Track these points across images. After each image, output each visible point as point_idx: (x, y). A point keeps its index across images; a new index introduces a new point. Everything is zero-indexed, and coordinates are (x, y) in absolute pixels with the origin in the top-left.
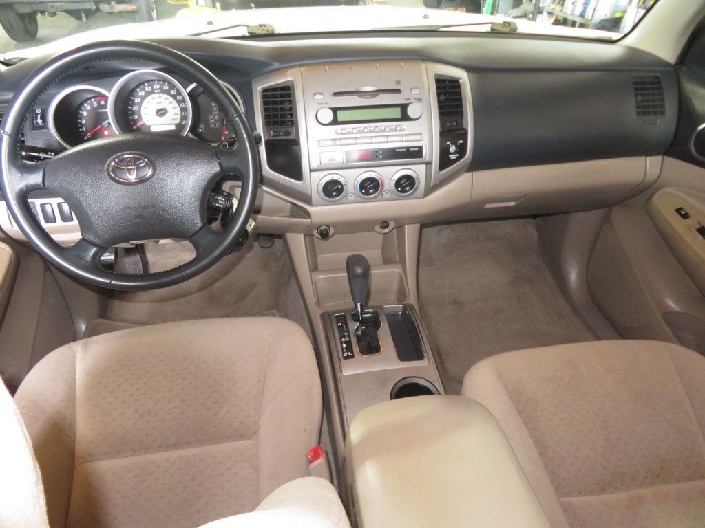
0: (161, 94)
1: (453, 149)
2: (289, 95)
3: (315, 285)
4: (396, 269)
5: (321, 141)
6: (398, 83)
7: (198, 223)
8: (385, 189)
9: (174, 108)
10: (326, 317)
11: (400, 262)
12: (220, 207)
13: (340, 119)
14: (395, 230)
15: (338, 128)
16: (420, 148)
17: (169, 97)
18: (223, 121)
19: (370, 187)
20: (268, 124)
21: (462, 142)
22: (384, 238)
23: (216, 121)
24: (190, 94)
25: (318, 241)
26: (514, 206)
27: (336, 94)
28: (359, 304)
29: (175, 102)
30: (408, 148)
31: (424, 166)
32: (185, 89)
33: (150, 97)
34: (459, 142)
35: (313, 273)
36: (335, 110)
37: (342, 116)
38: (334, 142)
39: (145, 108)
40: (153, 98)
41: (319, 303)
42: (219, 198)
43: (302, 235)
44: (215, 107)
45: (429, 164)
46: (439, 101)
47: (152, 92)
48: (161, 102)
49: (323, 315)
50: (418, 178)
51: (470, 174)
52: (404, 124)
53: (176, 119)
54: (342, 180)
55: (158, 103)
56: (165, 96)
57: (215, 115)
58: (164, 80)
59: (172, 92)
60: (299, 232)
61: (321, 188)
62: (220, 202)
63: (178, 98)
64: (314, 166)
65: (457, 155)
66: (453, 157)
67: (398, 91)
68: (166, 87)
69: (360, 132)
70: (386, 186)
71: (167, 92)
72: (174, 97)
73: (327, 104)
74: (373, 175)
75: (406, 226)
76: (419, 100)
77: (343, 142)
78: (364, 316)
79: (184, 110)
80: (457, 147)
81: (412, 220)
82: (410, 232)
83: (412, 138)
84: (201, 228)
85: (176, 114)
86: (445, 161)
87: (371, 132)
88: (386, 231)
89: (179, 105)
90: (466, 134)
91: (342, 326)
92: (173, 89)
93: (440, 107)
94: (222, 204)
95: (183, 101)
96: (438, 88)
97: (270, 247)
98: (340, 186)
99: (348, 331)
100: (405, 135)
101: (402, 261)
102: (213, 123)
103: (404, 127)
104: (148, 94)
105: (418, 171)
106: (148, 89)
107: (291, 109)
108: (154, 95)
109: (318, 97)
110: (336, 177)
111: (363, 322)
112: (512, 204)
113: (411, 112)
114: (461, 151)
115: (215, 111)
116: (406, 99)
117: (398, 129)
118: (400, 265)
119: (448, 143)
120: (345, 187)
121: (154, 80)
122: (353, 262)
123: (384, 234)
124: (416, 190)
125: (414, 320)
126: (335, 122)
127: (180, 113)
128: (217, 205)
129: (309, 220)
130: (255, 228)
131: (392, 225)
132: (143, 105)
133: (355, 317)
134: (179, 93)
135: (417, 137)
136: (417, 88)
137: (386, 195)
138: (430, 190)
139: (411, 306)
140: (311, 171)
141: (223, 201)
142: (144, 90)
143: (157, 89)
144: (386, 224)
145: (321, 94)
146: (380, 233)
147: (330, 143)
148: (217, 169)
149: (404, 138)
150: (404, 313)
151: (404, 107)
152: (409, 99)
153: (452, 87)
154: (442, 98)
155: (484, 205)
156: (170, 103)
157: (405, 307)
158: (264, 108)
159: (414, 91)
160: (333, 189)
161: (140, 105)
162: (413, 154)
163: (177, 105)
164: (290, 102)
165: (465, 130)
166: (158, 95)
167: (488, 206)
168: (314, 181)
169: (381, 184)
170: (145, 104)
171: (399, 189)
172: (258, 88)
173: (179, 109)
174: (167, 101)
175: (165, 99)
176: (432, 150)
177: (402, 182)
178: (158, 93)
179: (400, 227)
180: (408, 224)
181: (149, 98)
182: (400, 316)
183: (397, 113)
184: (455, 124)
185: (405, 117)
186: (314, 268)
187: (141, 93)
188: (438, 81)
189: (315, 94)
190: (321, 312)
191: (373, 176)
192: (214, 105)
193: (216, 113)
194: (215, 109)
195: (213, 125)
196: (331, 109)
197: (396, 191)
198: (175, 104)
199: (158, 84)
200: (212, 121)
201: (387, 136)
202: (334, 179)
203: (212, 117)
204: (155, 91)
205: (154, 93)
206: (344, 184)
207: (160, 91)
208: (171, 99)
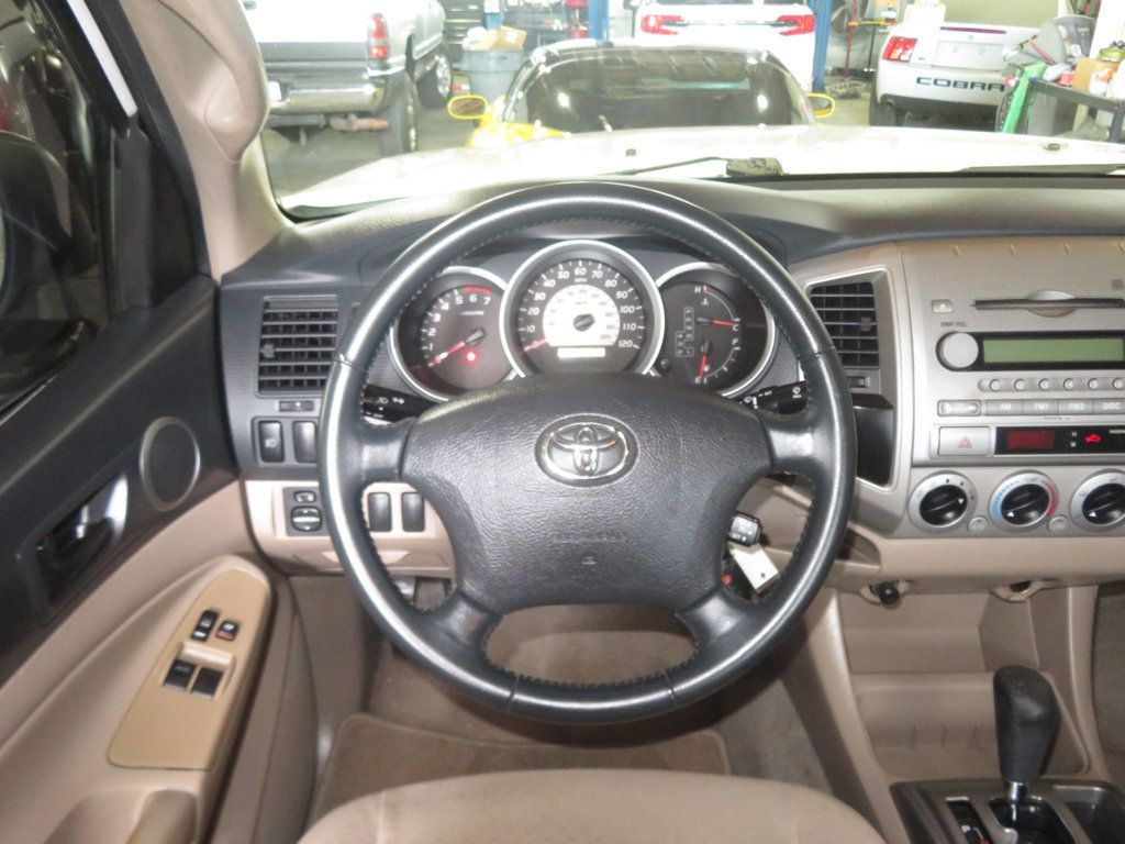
0: (587, 287)
2: (870, 302)
5: (945, 404)
6: (1117, 284)
8: (1058, 511)
9: (608, 315)
13: (988, 358)
15: (986, 376)
17: (601, 292)
18: (701, 346)
19: (1026, 504)
23: (688, 344)
27: (981, 304)
28: (1015, 785)
29: (611, 303)
32: (655, 280)
33: (565, 291)
36: (980, 338)
37: (995, 351)
38: (973, 407)
39: (553, 311)
40: (570, 294)
44: (689, 315)
47: (570, 281)
48: (585, 302)
53: (608, 337)
54: (965, 488)
55: (579, 303)
56: (594, 290)
57: (689, 332)
59: (609, 283)
61: (917, 501)
63: (619, 295)
64: (922, 455)
67: (1119, 303)
68: (598, 274)
69: (1031, 388)
70: (1061, 506)
71: (599, 284)
72: (611, 292)
73: (962, 324)
74: (1039, 481)
75: (1071, 591)
77: (992, 408)
79: (627, 319)
81: (1082, 580)
82: (1077, 603)
85: (610, 327)
87: (1057, 388)
89: (619, 310)
91: (972, 832)
92: (612, 278)
98: (961, 501)
102: (681, 348)
104: (562, 284)
106: (563, 275)
107: (874, 331)
108: (572, 288)
109: (943, 308)
110: (955, 481)
115: (689, 324)
117: (1119, 384)
120: (970, 502)
126: (979, 365)
127: (618, 324)
129: (877, 567)
131: (1037, 585)
132: (549, 306)
137: (1056, 525)
140: (914, 465)
142: (555, 276)
143: (580, 276)
145: (947, 302)
147: (966, 409)
150: (1102, 808)
156: (603, 304)
160: (943, 506)
161: (542, 305)
163: (615, 310)
164: (872, 316)
166: (580, 287)
168: (909, 484)
169: (1050, 496)
170: (553, 303)
171: (1092, 514)
172: (805, 282)
173: (617, 317)
174: (597, 300)
175: (594, 296)
178: (582, 283)
179: (1055, 589)
180: (1072, 586)
181: (563, 294)
183: (1113, 350)
187: (549, 283)
189: (936, 302)
191: (1038, 483)
192: (688, 311)
193: (689, 328)
194: (688, 320)
195: (680, 352)
196: (973, 335)
197: (1083, 518)
198: (611, 306)
199: (584, 266)
200: (681, 344)
201: (1093, 400)
202: (951, 483)
203: (681, 336)
204: (577, 280)
205: (574, 283)
206: (969, 496)
207: (585, 280)
208: (606, 297)
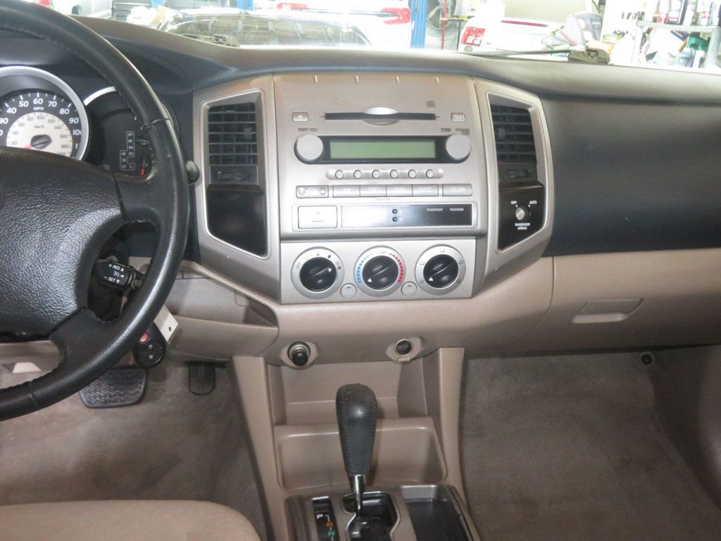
0: (44, 114)
1: (520, 214)
2: (253, 117)
3: (278, 449)
4: (423, 427)
5: (302, 189)
6: (431, 104)
7: (71, 305)
8: (407, 279)
9: (62, 136)
10: (295, 506)
11: (428, 415)
12: (114, 283)
13: (334, 155)
14: (421, 360)
15: (332, 169)
16: (468, 208)
17: (56, 118)
18: (141, 161)
19: (381, 273)
20: (214, 160)
21: (535, 202)
22: (403, 370)
23: (130, 160)
24: (89, 109)
25: (288, 372)
26: (623, 321)
27: (329, 116)
28: (356, 479)
29: (65, 127)
30: (446, 208)
31: (472, 242)
32: (82, 99)
33: (25, 117)
34: (531, 203)
35: (276, 428)
36: (326, 140)
37: (337, 150)
38: (323, 192)
39: (15, 133)
40: (30, 119)
41: (285, 482)
42: (115, 267)
43: (261, 360)
44: (131, 138)
45: (481, 236)
46: (497, 139)
47: (30, 109)
48: (43, 127)
49: (289, 502)
50: (463, 262)
51: (550, 259)
52: (440, 168)
54: (334, 260)
55: (36, 127)
56: (50, 116)
57: (131, 151)
58: (51, 90)
59: (63, 111)
60: (257, 355)
61: (297, 272)
62: (116, 273)
63: (72, 120)
64: (288, 229)
65: (529, 224)
66: (522, 227)
67: (431, 117)
68: (53, 104)
69: (367, 177)
70: (409, 276)
71: (55, 112)
72: (65, 119)
73: (314, 130)
74: (387, 253)
75: (441, 350)
76: (466, 132)
77: (337, 192)
78: (364, 502)
79: (77, 139)
80: (527, 210)
81: (452, 339)
82: (448, 361)
83: (453, 190)
84: (75, 314)
86: (508, 234)
87: (385, 177)
88: (407, 357)
89: (72, 133)
90: (540, 194)
91: (323, 520)
92: (65, 107)
93: (499, 148)
94: (120, 278)
95: (78, 126)
96: (495, 118)
97: (208, 394)
98: (330, 270)
99: (335, 528)
100: (443, 186)
101: (434, 412)
102: (125, 163)
103: (441, 171)
104: (22, 112)
105: (463, 250)
106: (23, 104)
107: (254, 138)
108: (31, 115)
109: (300, 118)
110: (324, 254)
111: (364, 513)
112: (619, 318)
113: (452, 148)
114: (535, 219)
115: (130, 144)
116: (443, 130)
117: (430, 174)
118: (430, 420)
119: (513, 202)
120: (338, 271)
121: (33, 91)
122: (347, 397)
123: (403, 363)
124: (459, 282)
125: (459, 512)
126: (325, 158)
127: (71, 144)
128: (111, 279)
129: (275, 329)
130: (177, 334)
131: (417, 348)
132: (12, 129)
133: (350, 504)
134: (74, 113)
135: (462, 190)
136: (462, 114)
137: (409, 290)
138: (485, 281)
139: (452, 489)
141: (121, 273)
142: (16, 105)
143: (38, 105)
144: (406, 347)
145: (305, 114)
146: (397, 362)
147: (316, 192)
148: (115, 212)
149: (441, 192)
150: (438, 502)
151: (440, 142)
152: (448, 130)
153: (518, 119)
154: (502, 132)
155: (573, 316)
156: (57, 127)
157: (440, 491)
158: (210, 136)
159: (457, 118)
160: (318, 275)
161: (6, 128)
162: (456, 216)
163: (68, 132)
164: (254, 127)
165: (540, 184)
166: (38, 114)
167: (580, 320)
169: (399, 266)
170: (15, 127)
171: (431, 279)
172: (203, 105)
173: (70, 138)
174: (52, 125)
175: (50, 121)
176: (486, 215)
177: (435, 268)
178: (39, 111)
179: (430, 356)
180: (443, 347)
181: (23, 119)
182: (431, 507)
183: (428, 150)
184: (522, 174)
185: (442, 157)
186: (281, 420)
187: (11, 111)
188: (495, 108)
189: (295, 114)
190: (287, 496)
191: (387, 255)
192: (129, 135)
193: (131, 147)
194: (130, 141)
195: (124, 166)
196: (320, 137)
197: (425, 282)
198: (65, 130)
199: (41, 97)
200: (124, 160)
201: (412, 185)
202: (321, 256)
203: (124, 154)
204: (35, 109)
205: (33, 111)
206: (337, 267)
207: (42, 109)
208: (60, 123)
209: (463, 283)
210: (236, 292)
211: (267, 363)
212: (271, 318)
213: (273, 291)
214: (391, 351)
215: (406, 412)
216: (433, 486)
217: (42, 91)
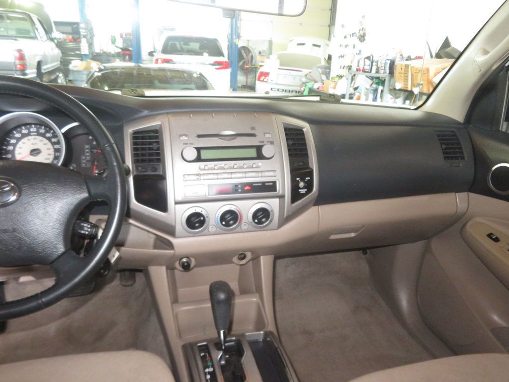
0: (37, 137)
1: (302, 184)
2: (157, 137)
3: (176, 317)
4: (255, 299)
5: (186, 176)
6: (253, 128)
7: (61, 249)
8: (243, 221)
9: (48, 149)
10: (188, 349)
11: (257, 292)
12: (84, 234)
13: (203, 157)
14: (251, 262)
15: (201, 164)
16: (274, 183)
17: (44, 139)
18: (94, 161)
19: (230, 219)
20: (137, 160)
21: (309, 178)
22: (241, 271)
23: (88, 161)
24: (65, 135)
25: (179, 272)
26: (353, 237)
27: (199, 136)
28: (222, 332)
29: (49, 144)
30: (263, 183)
31: (277, 200)
32: (61, 130)
33: (26, 138)
34: (307, 178)
35: (174, 305)
36: (198, 150)
37: (205, 154)
38: (197, 177)
39: (20, 148)
40: (29, 140)
41: (180, 335)
42: (85, 225)
43: (164, 268)
44: (88, 149)
45: (282, 197)
46: (288, 145)
47: (28, 134)
48: (36, 144)
49: (184, 347)
50: (272, 211)
51: (316, 207)
52: (260, 163)
53: (48, 159)
54: (204, 213)
55: (33, 144)
56: (41, 138)
57: (87, 156)
58: (41, 124)
59: (48, 135)
60: (161, 265)
61: (184, 220)
62: (86, 229)
63: (53, 140)
64: (179, 198)
65: (306, 190)
66: (303, 191)
67: (253, 135)
68: (42, 131)
69: (221, 168)
70: (244, 219)
71: (43, 135)
72: (49, 139)
73: (191, 144)
74: (233, 208)
75: (262, 258)
76: (272, 143)
77: (205, 177)
78: (227, 344)
79: (57, 151)
80: (305, 182)
81: (267, 250)
82: (265, 262)
83: (267, 174)
84: (63, 254)
85: (49, 155)
86: (296, 195)
87: (231, 168)
88: (243, 262)
89: (53, 146)
90: (310, 174)
91: (205, 356)
92: (49, 132)
93: (289, 150)
94: (87, 231)
95: (58, 143)
96: (286, 134)
97: (131, 285)
98: (202, 218)
99: (211, 360)
100: (261, 171)
101: (259, 290)
102: (84, 163)
103: (260, 164)
104: (24, 136)
105: (272, 204)
106: (25, 131)
107: (158, 149)
108: (29, 137)
109: (184, 138)
110: (199, 210)
111: (226, 351)
112: (353, 235)
113: (266, 152)
114: (309, 186)
115: (87, 152)
116: (260, 142)
117: (254, 166)
118: (257, 295)
119: (298, 179)
120: (207, 219)
121: (30, 124)
123: (241, 265)
124: (271, 221)
125: (277, 346)
126: (199, 159)
127: (53, 153)
128: (83, 232)
129: (172, 251)
130: (119, 259)
131: (249, 256)
132: (18, 146)
133: (218, 345)
134: (55, 135)
135: (271, 174)
136: (269, 133)
137: (244, 227)
138: (285, 220)
139: (271, 333)
140: (176, 203)
141: (89, 228)
142: (20, 132)
143: (33, 132)
144: (243, 256)
145: (186, 135)
146: (238, 265)
147: (195, 177)
148: (85, 195)
149: (260, 175)
150: (265, 340)
151: (259, 149)
152: (263, 142)
153: (297, 134)
154: (290, 142)
155: (329, 236)
156: (45, 144)
157: (267, 334)
158: (134, 148)
159: (267, 136)
160: (195, 221)
161: (15, 145)
162: (268, 188)
163: (51, 147)
164: (158, 143)
165: (311, 168)
166: (33, 137)
167: (333, 237)
168: (178, 214)
169: (239, 215)
170: (20, 144)
171: (256, 221)
172: (129, 131)
173: (52, 150)
174: (42, 143)
175: (41, 141)
176: (284, 185)
177: (258, 215)
178: (34, 135)
179: (256, 259)
180: (263, 255)
181: (25, 140)
182: (261, 344)
183: (253, 153)
184: (301, 164)
185: (260, 156)
186: (175, 300)
187: (18, 135)
188: (286, 129)
189: (181, 136)
190: (183, 343)
192: (87, 147)
193: (88, 154)
194: (87, 150)
195: (84, 165)
196: (195, 148)
197: (253, 223)
198: (49, 145)
199: (35, 127)
200: (84, 161)
201: (245, 172)
202: (197, 211)
203: (84, 158)
204: (32, 134)
205: (30, 135)
206: (205, 216)
207: (36, 134)
208: (46, 141)
209: (273, 222)
210: (149, 232)
211: (167, 268)
212: (170, 246)
213: (171, 231)
214: (235, 259)
215: (244, 291)
216: (262, 332)
217: (35, 124)
